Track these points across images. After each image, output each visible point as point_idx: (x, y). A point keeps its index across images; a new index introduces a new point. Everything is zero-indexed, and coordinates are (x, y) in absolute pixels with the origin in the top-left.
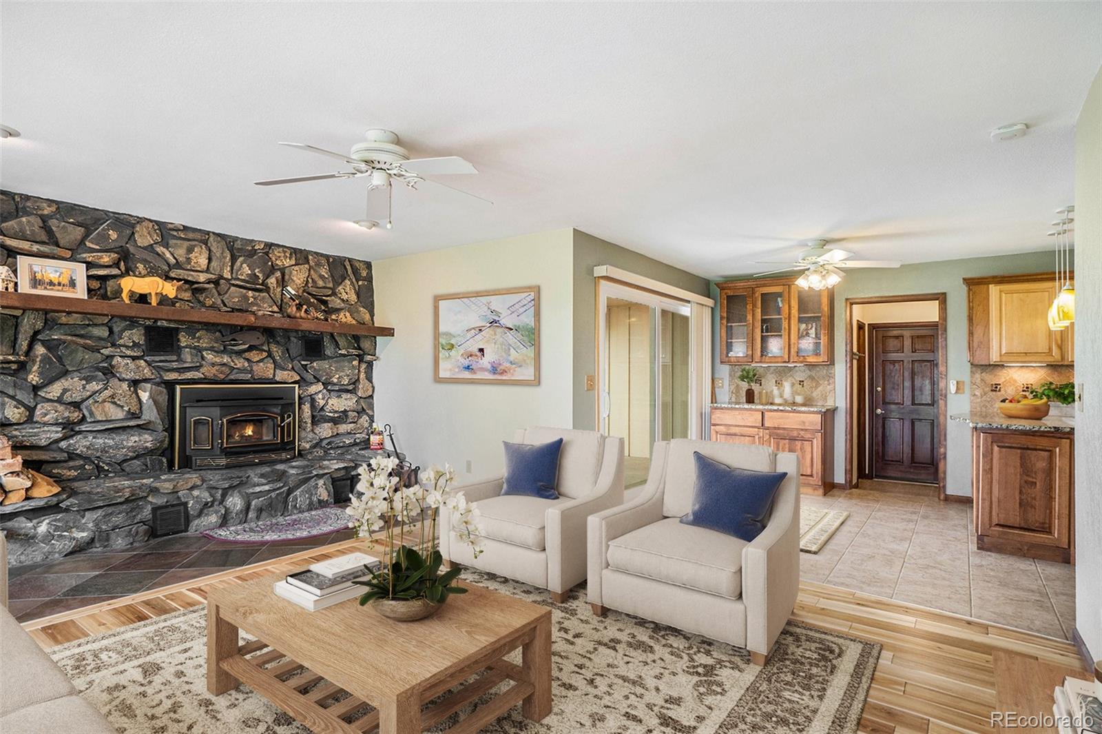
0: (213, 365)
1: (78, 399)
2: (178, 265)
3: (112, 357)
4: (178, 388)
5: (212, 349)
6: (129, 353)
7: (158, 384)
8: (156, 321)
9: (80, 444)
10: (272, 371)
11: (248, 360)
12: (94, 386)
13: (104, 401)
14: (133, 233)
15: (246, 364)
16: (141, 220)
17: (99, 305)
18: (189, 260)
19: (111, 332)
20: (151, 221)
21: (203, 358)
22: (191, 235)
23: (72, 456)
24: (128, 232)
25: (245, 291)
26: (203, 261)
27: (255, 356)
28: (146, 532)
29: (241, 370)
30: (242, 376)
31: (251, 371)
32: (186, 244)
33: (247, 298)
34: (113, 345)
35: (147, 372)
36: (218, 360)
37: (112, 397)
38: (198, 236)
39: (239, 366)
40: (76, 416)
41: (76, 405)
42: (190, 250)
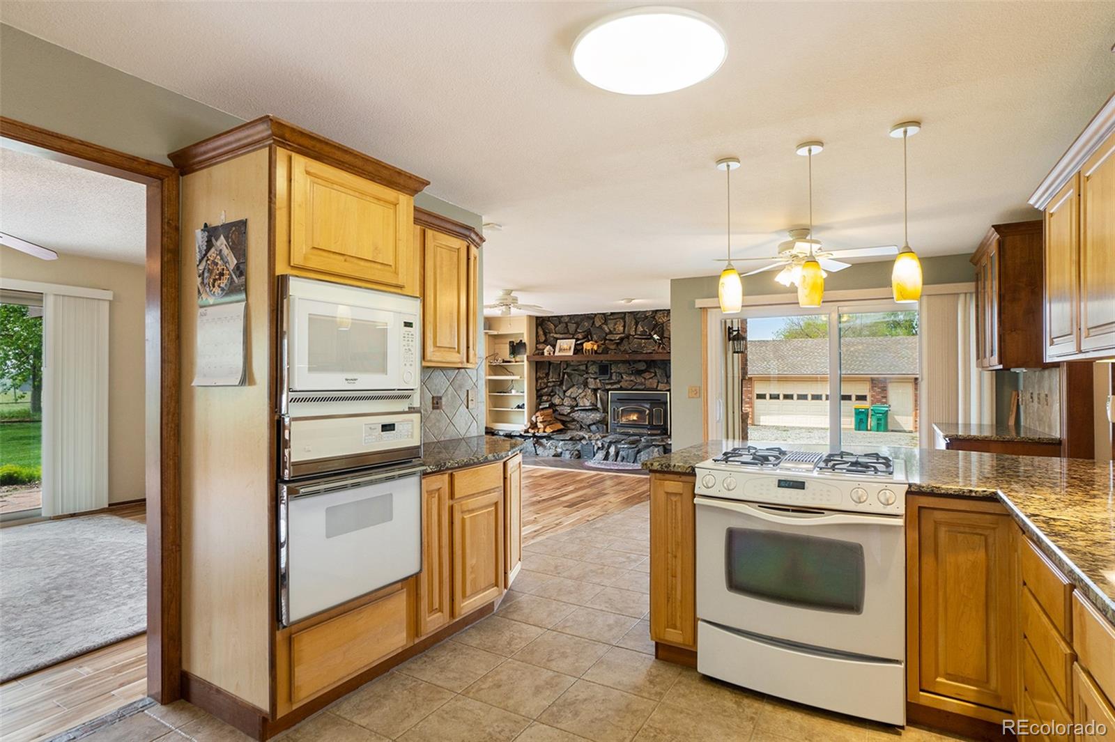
0: (626, 381)
1: (575, 396)
2: (611, 332)
3: (587, 378)
4: (610, 392)
5: (626, 373)
6: (593, 376)
7: (603, 391)
8: (602, 361)
9: (575, 415)
10: (656, 384)
11: (645, 379)
12: (580, 391)
13: (582, 398)
14: (594, 322)
15: (643, 380)
16: (595, 315)
17: (579, 357)
18: (615, 329)
19: (587, 368)
20: (600, 314)
21: (622, 377)
22: (616, 316)
23: (574, 420)
24: (592, 322)
25: (639, 340)
26: (621, 329)
27: (647, 375)
28: (576, 455)
29: (641, 384)
30: (640, 387)
31: (645, 385)
32: (614, 321)
33: (640, 344)
34: (587, 373)
35: (599, 385)
36: (627, 378)
37: (585, 396)
38: (619, 316)
39: (638, 381)
40: (574, 403)
41: (575, 399)
42: (615, 324)
